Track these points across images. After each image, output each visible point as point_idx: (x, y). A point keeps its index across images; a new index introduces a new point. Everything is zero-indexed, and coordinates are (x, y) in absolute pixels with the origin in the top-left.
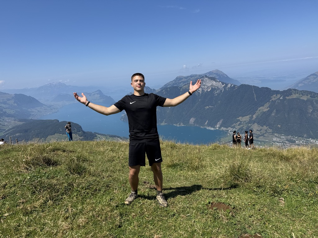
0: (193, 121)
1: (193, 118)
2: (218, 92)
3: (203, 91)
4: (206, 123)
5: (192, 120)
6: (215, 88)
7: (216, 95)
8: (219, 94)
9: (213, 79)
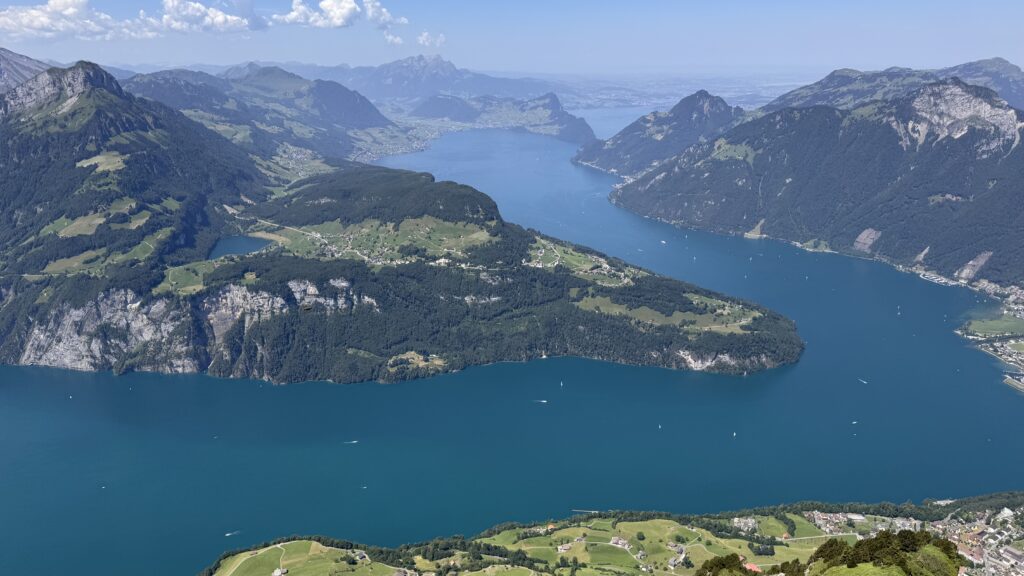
0: (870, 242)
1: (870, 229)
2: (993, 145)
3: (931, 134)
4: (921, 257)
5: (867, 238)
6: (983, 130)
7: (985, 156)
8: (996, 155)
9: (982, 93)
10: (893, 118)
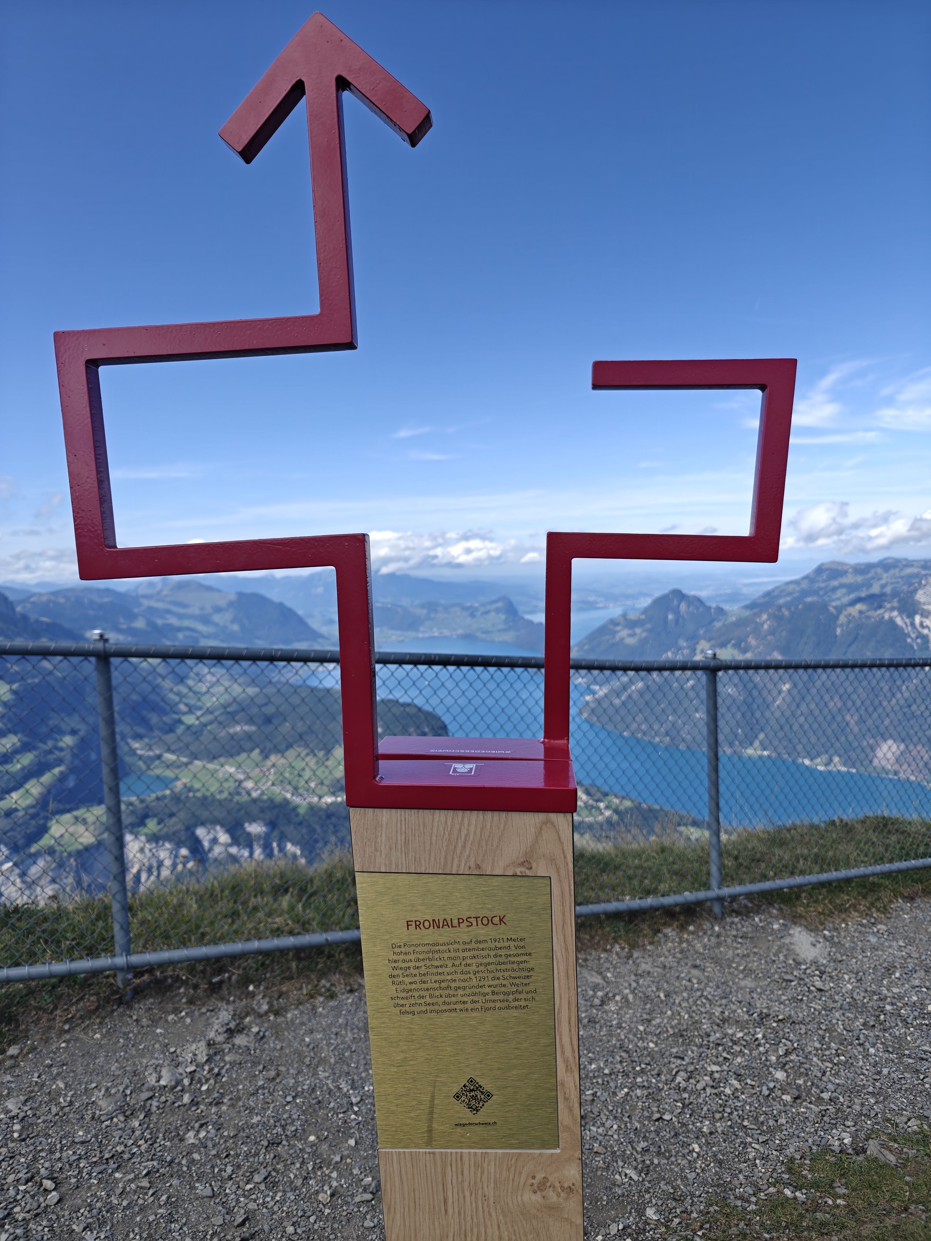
0: (893, 757)
5: (888, 751)
10: (895, 613)
